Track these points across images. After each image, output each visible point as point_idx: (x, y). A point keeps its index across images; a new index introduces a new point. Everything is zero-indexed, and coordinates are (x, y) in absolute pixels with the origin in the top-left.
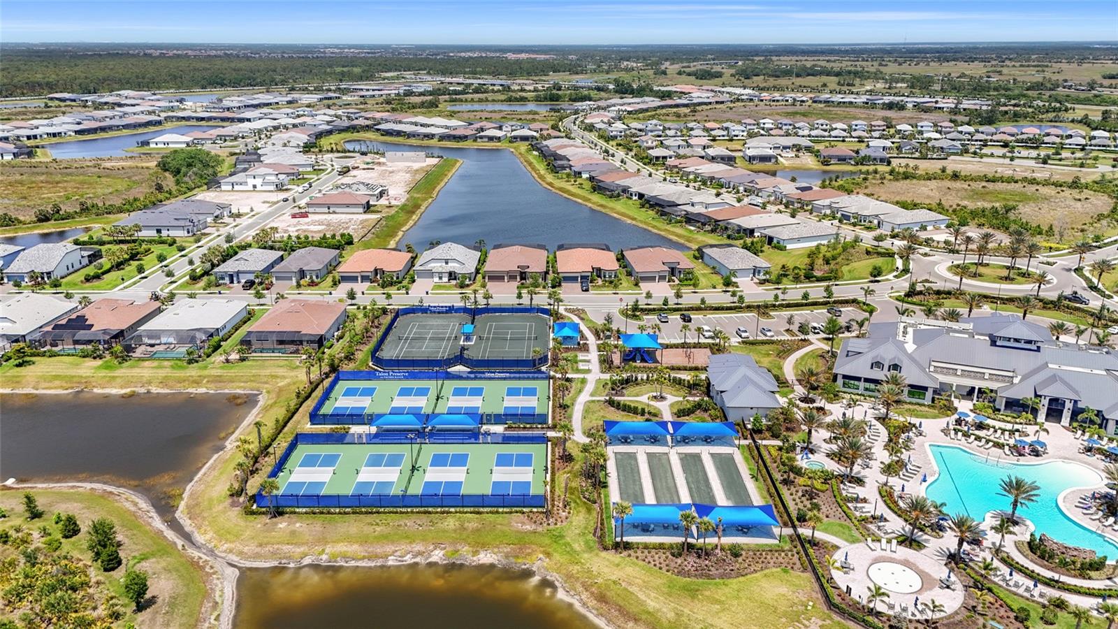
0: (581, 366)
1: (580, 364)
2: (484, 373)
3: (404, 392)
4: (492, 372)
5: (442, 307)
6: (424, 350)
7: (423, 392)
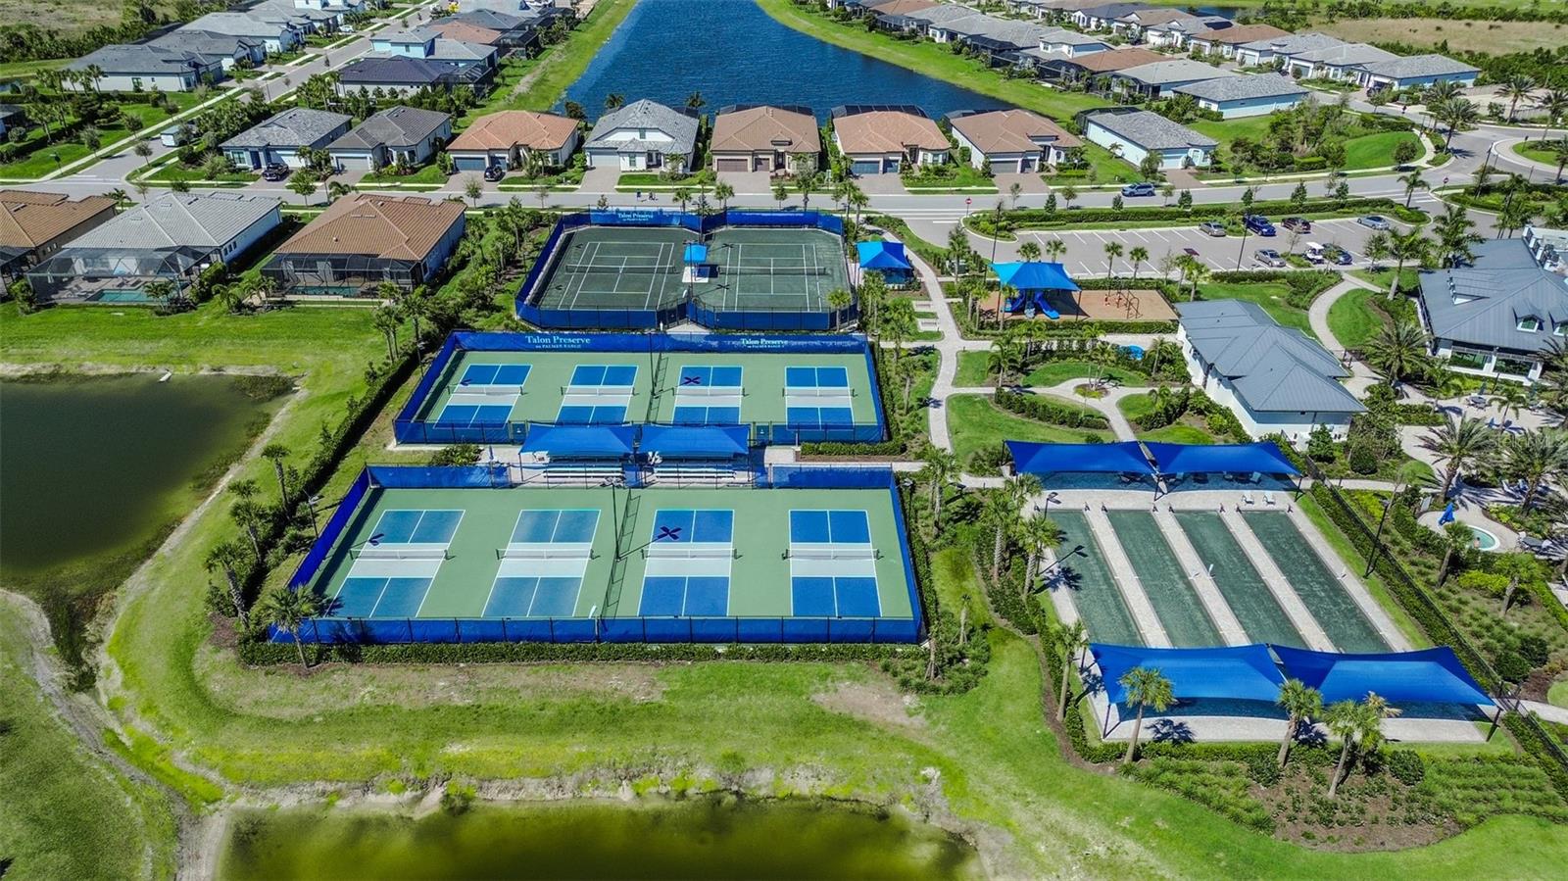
0: (922, 326)
1: (920, 321)
2: (738, 338)
3: (586, 376)
4: (753, 338)
5: (642, 213)
6: (618, 295)
7: (622, 376)
